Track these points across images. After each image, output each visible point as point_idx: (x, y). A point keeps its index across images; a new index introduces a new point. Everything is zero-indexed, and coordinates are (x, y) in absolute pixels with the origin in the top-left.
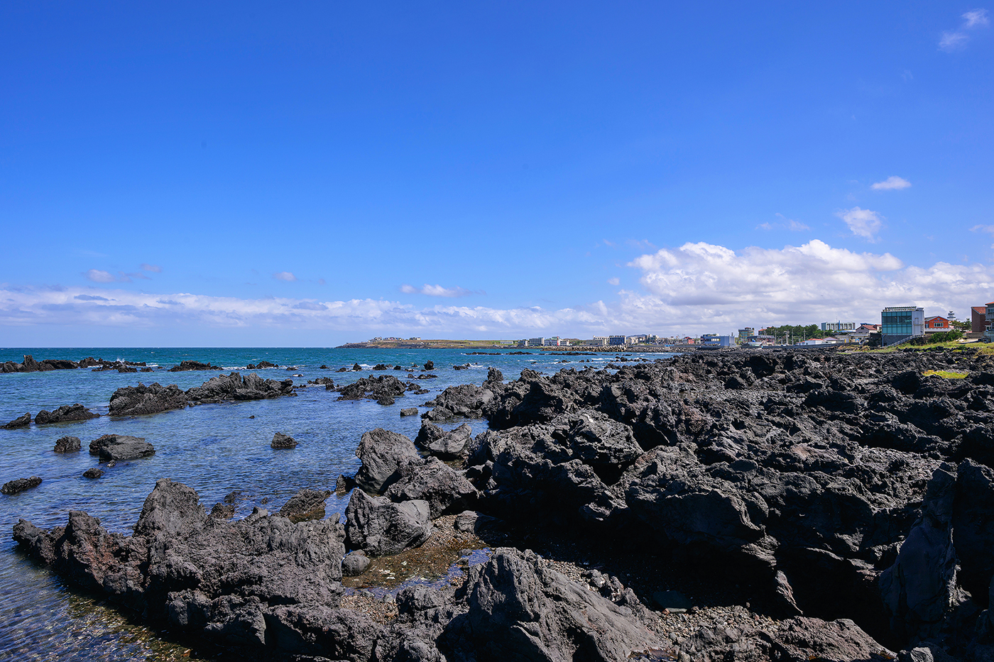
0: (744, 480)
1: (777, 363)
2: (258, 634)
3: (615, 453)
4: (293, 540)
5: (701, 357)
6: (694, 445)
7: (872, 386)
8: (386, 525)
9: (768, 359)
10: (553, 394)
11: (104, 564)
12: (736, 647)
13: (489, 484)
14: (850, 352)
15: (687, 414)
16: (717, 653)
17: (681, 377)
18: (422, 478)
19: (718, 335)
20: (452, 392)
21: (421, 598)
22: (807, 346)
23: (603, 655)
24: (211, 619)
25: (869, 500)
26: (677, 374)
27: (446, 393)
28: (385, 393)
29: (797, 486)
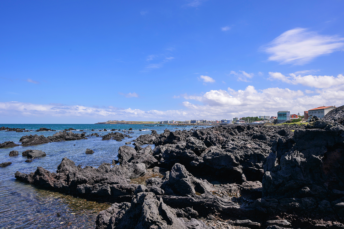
0: (234, 152)
1: (245, 128)
2: (108, 192)
3: (200, 147)
4: (114, 169)
5: (221, 126)
6: (221, 146)
7: (272, 134)
8: (133, 170)
9: (242, 127)
10: (177, 136)
11: (52, 181)
12: (232, 188)
13: (161, 160)
14: (268, 126)
15: (219, 138)
16: (227, 190)
17: (215, 132)
18: (142, 157)
19: (227, 120)
20: (142, 136)
21: (154, 180)
22: (255, 123)
23: (202, 186)
24: (93, 190)
25: (264, 155)
26: (214, 131)
27: (140, 137)
28: (119, 138)
29: (247, 152)
